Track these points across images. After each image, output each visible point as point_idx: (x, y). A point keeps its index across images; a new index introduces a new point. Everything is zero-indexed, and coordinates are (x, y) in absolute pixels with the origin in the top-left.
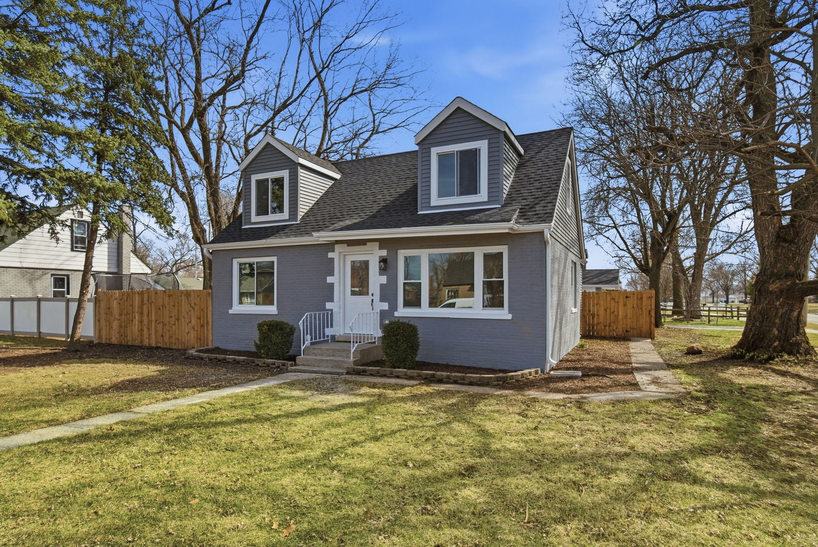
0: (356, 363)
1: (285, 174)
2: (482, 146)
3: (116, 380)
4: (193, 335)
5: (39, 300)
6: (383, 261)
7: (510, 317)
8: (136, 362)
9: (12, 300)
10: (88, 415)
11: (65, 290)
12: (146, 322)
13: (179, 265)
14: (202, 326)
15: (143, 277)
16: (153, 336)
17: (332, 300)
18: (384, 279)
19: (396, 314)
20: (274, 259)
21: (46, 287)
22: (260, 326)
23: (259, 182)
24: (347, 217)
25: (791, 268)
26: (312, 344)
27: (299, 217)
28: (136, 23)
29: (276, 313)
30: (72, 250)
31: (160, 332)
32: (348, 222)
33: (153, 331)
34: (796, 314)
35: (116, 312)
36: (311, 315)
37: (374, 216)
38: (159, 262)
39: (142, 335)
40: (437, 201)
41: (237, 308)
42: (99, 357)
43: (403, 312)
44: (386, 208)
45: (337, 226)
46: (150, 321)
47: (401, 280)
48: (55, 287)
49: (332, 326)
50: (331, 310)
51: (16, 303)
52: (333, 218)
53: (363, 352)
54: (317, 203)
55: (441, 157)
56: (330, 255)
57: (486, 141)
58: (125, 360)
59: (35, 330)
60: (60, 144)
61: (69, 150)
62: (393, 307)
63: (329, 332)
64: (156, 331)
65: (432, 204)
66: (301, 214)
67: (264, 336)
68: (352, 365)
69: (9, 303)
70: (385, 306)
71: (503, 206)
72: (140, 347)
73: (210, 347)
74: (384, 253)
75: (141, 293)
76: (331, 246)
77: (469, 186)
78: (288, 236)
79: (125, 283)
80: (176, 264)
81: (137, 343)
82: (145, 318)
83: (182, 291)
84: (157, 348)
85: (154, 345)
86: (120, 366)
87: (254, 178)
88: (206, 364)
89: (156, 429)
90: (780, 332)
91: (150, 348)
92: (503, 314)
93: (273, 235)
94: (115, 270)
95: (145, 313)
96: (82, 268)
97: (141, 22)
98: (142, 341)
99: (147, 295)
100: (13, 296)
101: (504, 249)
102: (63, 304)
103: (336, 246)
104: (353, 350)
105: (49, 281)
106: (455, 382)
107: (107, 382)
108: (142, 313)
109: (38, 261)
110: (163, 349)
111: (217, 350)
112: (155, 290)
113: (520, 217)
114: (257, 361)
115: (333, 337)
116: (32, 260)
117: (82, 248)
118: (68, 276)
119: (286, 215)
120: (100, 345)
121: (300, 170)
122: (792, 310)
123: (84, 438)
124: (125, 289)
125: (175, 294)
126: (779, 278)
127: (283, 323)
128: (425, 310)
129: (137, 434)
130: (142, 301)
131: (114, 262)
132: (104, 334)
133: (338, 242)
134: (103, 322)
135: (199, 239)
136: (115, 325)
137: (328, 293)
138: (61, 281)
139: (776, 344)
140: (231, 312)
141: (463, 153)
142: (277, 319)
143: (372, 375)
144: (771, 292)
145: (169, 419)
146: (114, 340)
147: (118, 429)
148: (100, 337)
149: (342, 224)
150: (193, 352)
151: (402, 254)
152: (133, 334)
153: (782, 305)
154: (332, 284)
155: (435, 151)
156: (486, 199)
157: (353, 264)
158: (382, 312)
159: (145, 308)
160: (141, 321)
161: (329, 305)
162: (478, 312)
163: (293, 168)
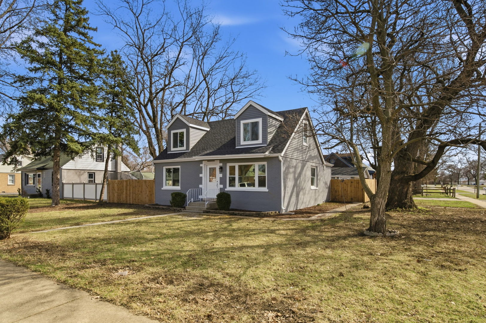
0: (207, 209)
1: (184, 130)
2: (260, 120)
3: (118, 213)
4: (147, 199)
5: (84, 184)
6: (221, 168)
7: (267, 190)
8: (125, 208)
9: (73, 184)
10: (113, 220)
11: (93, 179)
12: (128, 193)
13: (144, 165)
14: (151, 195)
15: (126, 173)
16: (131, 199)
17: (201, 184)
18: (221, 175)
19: (226, 190)
20: (179, 167)
21: (85, 178)
22: (172, 194)
23: (174, 134)
24: (209, 149)
25: (404, 169)
26: (194, 201)
27: (190, 149)
28: (125, 67)
29: (180, 189)
30: (96, 161)
31: (134, 198)
32: (208, 152)
33: (131, 198)
34: (406, 190)
35: (116, 189)
36: (192, 190)
37: (219, 149)
38: (134, 163)
39: (127, 199)
40: (243, 143)
41: (165, 188)
42: (111, 207)
43: (228, 189)
44: (224, 145)
45: (203, 153)
46: (130, 193)
47: (228, 175)
48: (89, 178)
49: (201, 195)
50: (201, 188)
51: (74, 185)
52: (204, 149)
53: (210, 205)
54: (198, 142)
55: (244, 124)
56: (201, 165)
57: (261, 119)
58: (121, 208)
59: (83, 197)
60: (98, 123)
61: (101, 126)
62: (225, 187)
63: (200, 197)
64: (133, 197)
65: (241, 144)
66: (191, 147)
67: (173, 198)
68: (206, 210)
69: (71, 185)
70: (222, 186)
71: (268, 145)
72: (126, 204)
73: (154, 203)
74: (221, 165)
75: (126, 181)
76: (201, 162)
77: (255, 136)
78: (185, 157)
79: (119, 176)
80: (142, 164)
81: (125, 202)
82: (128, 191)
83: (143, 180)
84: (133, 204)
85: (132, 203)
86: (120, 209)
87: (172, 132)
88: (151, 209)
89: (133, 223)
90: (398, 198)
91: (130, 204)
92: (265, 189)
93: (179, 157)
94: (114, 170)
95: (128, 190)
96: (104, 170)
97: (127, 67)
98: (127, 202)
99: (129, 182)
100: (73, 182)
101: (265, 163)
102: (95, 186)
103: (203, 162)
104: (206, 204)
105: (86, 175)
106: (241, 215)
107: (116, 213)
108: (127, 190)
109: (83, 166)
110: (136, 205)
111: (157, 205)
112: (132, 179)
113: (272, 150)
114: (171, 208)
115: (202, 199)
116: (80, 166)
117: (100, 160)
118: (94, 173)
119: (184, 148)
120: (109, 203)
121: (190, 129)
122: (403, 188)
123: (113, 224)
124: (119, 179)
125: (140, 182)
126: (398, 174)
127: (181, 193)
128: (237, 188)
129: (127, 224)
130: (127, 184)
131: (114, 166)
132: (111, 198)
133: (204, 160)
134: (111, 194)
135: (152, 153)
136: (116, 195)
137: (200, 181)
138: (91, 175)
139: (396, 203)
140: (162, 189)
141: (252, 123)
142: (179, 192)
143: (212, 213)
144: (395, 180)
145: (137, 221)
146: (116, 201)
147: (123, 222)
148: (110, 200)
149: (206, 152)
150: (147, 205)
151: (229, 165)
152: (123, 198)
153: (399, 186)
154: (202, 177)
155: (242, 122)
156: (261, 142)
157: (210, 169)
158: (221, 189)
159: (128, 187)
160: (126, 193)
161: (200, 186)
162: (256, 188)
163: (188, 128)
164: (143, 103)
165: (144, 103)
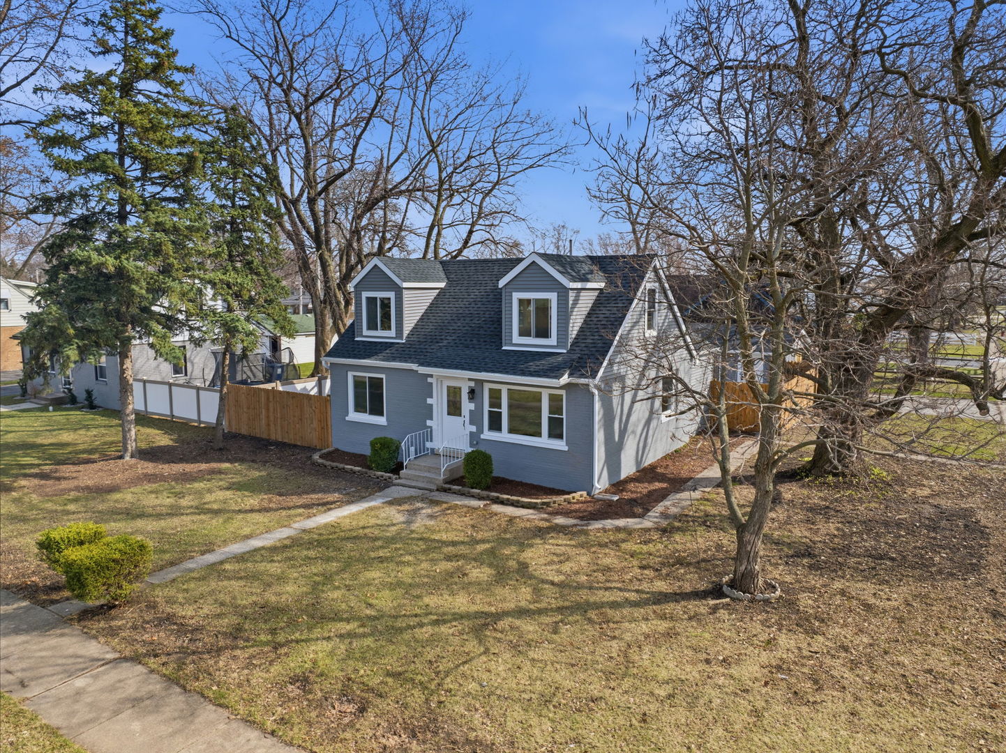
0: (444, 481)
1: (391, 295)
2: (553, 297)
4: (315, 435)
5: (170, 385)
6: (472, 392)
7: (566, 448)
9: (146, 382)
12: (272, 418)
14: (323, 428)
16: (279, 432)
17: (431, 419)
18: (472, 406)
19: (482, 437)
20: (383, 376)
22: (372, 442)
23: (369, 299)
26: (416, 458)
27: (405, 335)
29: (386, 424)
31: (286, 429)
32: (444, 351)
33: (279, 428)
35: (244, 405)
36: (412, 436)
39: (269, 430)
40: (517, 341)
41: (352, 416)
43: (488, 435)
46: (275, 418)
47: (487, 408)
49: (431, 441)
50: (431, 427)
51: (148, 385)
53: (452, 471)
54: (422, 318)
55: (521, 301)
56: (430, 381)
57: (556, 294)
59: (168, 413)
62: (480, 430)
63: (428, 445)
64: (282, 428)
65: (514, 342)
66: (406, 332)
67: (375, 452)
68: (441, 483)
69: (142, 384)
70: (474, 429)
71: (569, 352)
72: (268, 442)
73: (330, 449)
74: (472, 384)
75: (267, 391)
77: (542, 330)
81: (265, 436)
82: (271, 414)
83: (304, 395)
84: (284, 443)
85: (280, 440)
87: (365, 295)
92: (560, 445)
93: (381, 352)
95: (271, 410)
98: (269, 435)
99: (272, 394)
100: (145, 378)
101: (562, 392)
102: (194, 391)
104: (443, 468)
106: (512, 505)
108: (268, 410)
110: (289, 445)
111: (336, 452)
112: (280, 390)
114: (369, 473)
115: (433, 450)
118: (184, 347)
119: (392, 333)
121: (404, 291)
125: (298, 396)
127: (390, 441)
128: (504, 436)
130: (268, 399)
132: (234, 423)
134: (233, 414)
136: (244, 417)
137: (428, 412)
140: (347, 418)
141: (537, 301)
146: (244, 432)
148: (230, 427)
149: (439, 353)
150: (317, 458)
151: (488, 387)
152: (261, 428)
154: (431, 405)
155: (517, 296)
156: (555, 343)
157: (448, 387)
158: (471, 433)
159: (271, 405)
160: (268, 417)
161: (429, 423)
162: (544, 441)
163: (399, 291)
164: (289, 194)
165: (292, 193)
